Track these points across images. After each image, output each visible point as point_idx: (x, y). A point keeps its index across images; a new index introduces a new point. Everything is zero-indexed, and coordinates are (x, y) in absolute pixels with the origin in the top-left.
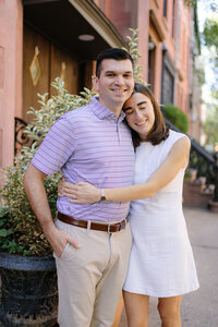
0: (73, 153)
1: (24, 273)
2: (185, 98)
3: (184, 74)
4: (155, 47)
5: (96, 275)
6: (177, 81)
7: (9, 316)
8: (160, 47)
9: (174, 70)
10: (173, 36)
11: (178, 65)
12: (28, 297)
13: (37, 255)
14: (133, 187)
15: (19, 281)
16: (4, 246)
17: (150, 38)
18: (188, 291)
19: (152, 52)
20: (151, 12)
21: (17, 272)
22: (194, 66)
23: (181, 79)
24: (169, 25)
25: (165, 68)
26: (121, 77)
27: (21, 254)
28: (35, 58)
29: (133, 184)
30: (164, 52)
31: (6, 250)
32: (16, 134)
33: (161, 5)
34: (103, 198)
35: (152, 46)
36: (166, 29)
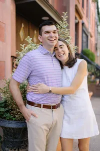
0: (32, 71)
1: (13, 129)
2: (94, 46)
3: (93, 34)
4: (78, 22)
5: (46, 130)
6: (89, 37)
7: (7, 149)
8: (81, 22)
9: (88, 32)
10: (87, 17)
11: (90, 30)
12: (15, 140)
13: (19, 120)
14: (62, 88)
15: (11, 132)
16: (4, 116)
17: (76, 18)
18: (94, 135)
19: (77, 25)
20: (76, 6)
21: (10, 128)
22: (97, 30)
23: (91, 37)
24: (85, 12)
25: (83, 31)
26: (52, 33)
27: (12, 119)
28: (22, 28)
29: (62, 86)
30: (83, 24)
31: (5, 118)
32: (13, 64)
33: (81, 2)
34: (50, 91)
35: (77, 21)
36: (84, 13)
